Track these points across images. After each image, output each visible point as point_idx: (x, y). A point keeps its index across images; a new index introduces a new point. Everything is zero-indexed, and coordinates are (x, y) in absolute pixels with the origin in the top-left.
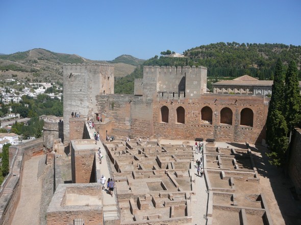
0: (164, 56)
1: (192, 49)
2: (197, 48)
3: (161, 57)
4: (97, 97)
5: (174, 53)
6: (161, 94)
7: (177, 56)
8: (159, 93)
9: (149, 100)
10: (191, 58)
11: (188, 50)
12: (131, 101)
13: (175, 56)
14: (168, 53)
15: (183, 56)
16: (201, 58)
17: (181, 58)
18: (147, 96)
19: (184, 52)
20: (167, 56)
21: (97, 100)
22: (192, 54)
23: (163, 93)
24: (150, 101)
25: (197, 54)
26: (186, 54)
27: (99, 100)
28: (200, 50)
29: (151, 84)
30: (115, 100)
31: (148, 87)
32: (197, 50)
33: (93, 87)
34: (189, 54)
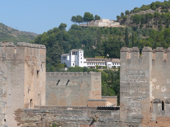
0: (78, 24)
1: (135, 10)
2: (144, 8)
3: (73, 27)
4: (18, 112)
5: (98, 18)
6: (160, 105)
7: (106, 25)
8: (156, 102)
9: (134, 118)
10: (135, 29)
11: (127, 12)
12: (94, 121)
13: (101, 24)
14: (88, 18)
15: (117, 25)
16: (155, 28)
17: (115, 28)
18: (129, 110)
19: (118, 17)
20: (85, 24)
21: (18, 119)
22: (135, 20)
23: (163, 103)
24: (137, 121)
25: (145, 20)
26: (122, 19)
27: (23, 119)
28: (151, 12)
29: (138, 86)
30: (58, 118)
31: (131, 92)
32: (145, 12)
33: (9, 91)
34: (129, 21)
